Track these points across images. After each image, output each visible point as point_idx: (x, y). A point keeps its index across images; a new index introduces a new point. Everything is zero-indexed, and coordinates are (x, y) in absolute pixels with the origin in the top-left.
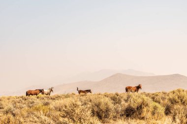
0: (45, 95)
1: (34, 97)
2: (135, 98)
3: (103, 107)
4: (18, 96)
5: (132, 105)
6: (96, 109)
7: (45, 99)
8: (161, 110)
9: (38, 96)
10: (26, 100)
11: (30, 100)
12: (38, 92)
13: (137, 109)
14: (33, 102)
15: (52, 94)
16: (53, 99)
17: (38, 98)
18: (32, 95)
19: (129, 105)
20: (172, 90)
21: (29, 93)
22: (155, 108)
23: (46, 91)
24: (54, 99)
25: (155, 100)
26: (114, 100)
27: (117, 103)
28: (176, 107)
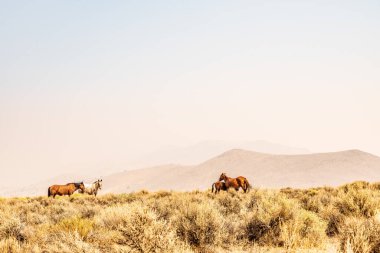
0: (86, 195)
1: (64, 199)
2: (267, 203)
3: (201, 222)
4: (32, 196)
5: (260, 218)
6: (187, 226)
7: (86, 202)
8: (320, 226)
9: (72, 196)
10: (47, 205)
11: (56, 207)
12: (72, 188)
13: (271, 225)
14: (62, 211)
15: (101, 194)
16: (102, 203)
17: (72, 200)
18: (61, 195)
19: (255, 217)
20: (343, 184)
21: (54, 192)
22: (308, 223)
23: (89, 186)
24: (105, 203)
25: (309, 204)
26: (225, 206)
27: (231, 211)
28: (349, 220)
